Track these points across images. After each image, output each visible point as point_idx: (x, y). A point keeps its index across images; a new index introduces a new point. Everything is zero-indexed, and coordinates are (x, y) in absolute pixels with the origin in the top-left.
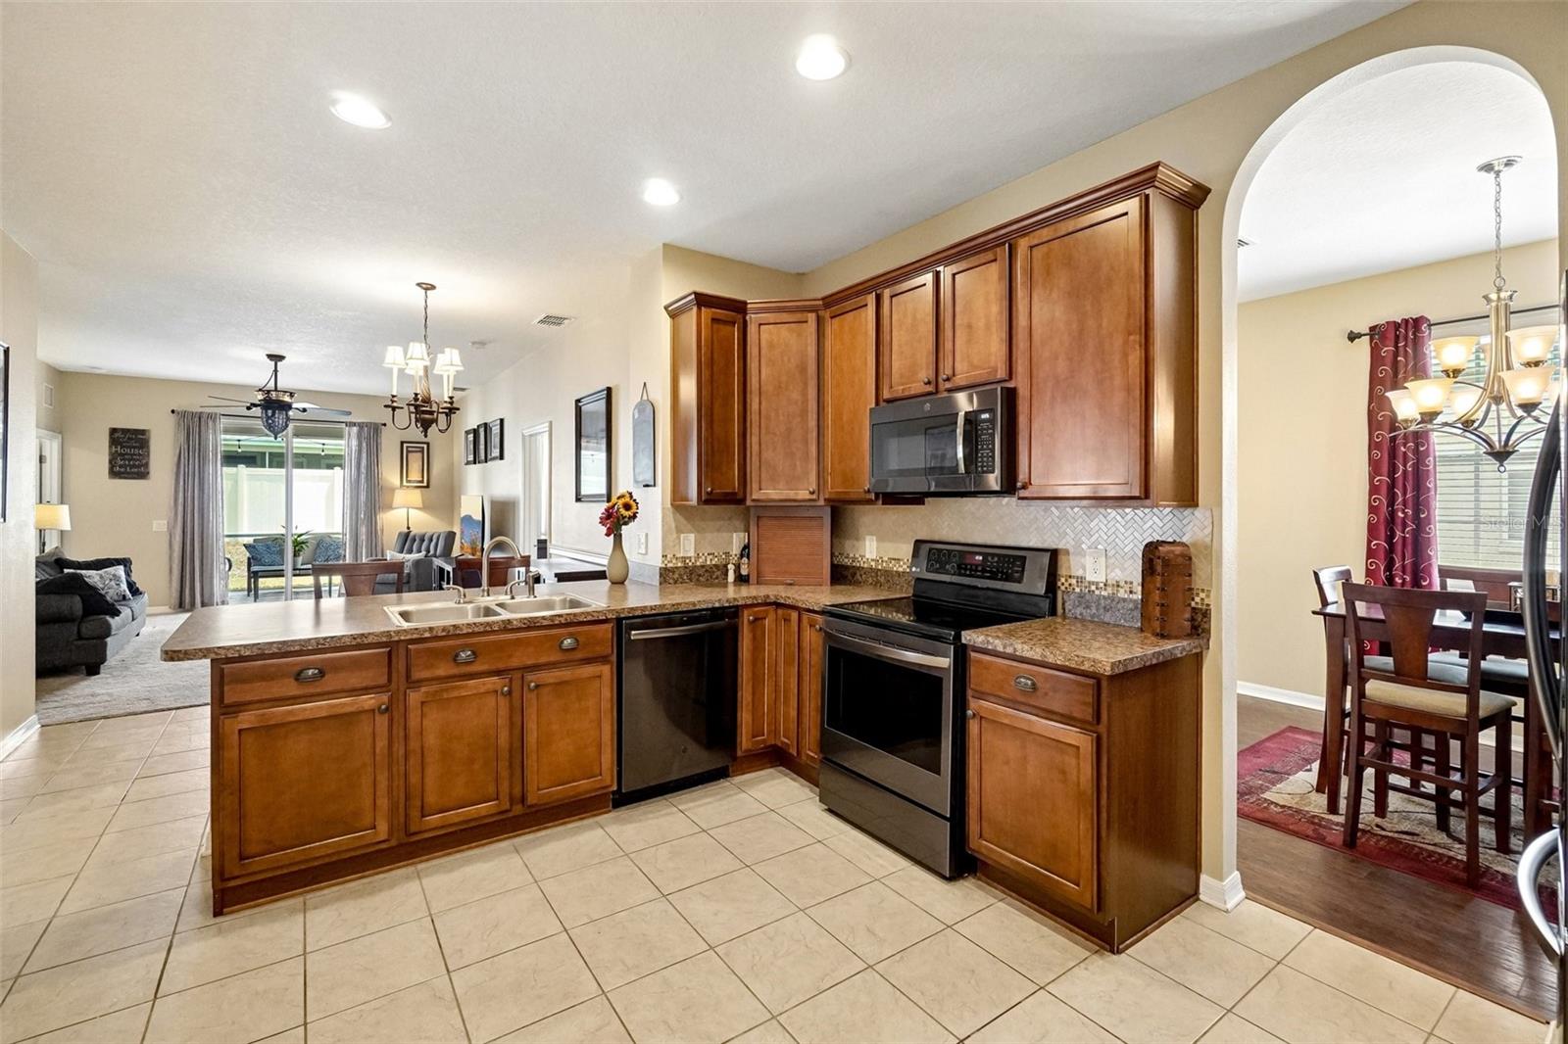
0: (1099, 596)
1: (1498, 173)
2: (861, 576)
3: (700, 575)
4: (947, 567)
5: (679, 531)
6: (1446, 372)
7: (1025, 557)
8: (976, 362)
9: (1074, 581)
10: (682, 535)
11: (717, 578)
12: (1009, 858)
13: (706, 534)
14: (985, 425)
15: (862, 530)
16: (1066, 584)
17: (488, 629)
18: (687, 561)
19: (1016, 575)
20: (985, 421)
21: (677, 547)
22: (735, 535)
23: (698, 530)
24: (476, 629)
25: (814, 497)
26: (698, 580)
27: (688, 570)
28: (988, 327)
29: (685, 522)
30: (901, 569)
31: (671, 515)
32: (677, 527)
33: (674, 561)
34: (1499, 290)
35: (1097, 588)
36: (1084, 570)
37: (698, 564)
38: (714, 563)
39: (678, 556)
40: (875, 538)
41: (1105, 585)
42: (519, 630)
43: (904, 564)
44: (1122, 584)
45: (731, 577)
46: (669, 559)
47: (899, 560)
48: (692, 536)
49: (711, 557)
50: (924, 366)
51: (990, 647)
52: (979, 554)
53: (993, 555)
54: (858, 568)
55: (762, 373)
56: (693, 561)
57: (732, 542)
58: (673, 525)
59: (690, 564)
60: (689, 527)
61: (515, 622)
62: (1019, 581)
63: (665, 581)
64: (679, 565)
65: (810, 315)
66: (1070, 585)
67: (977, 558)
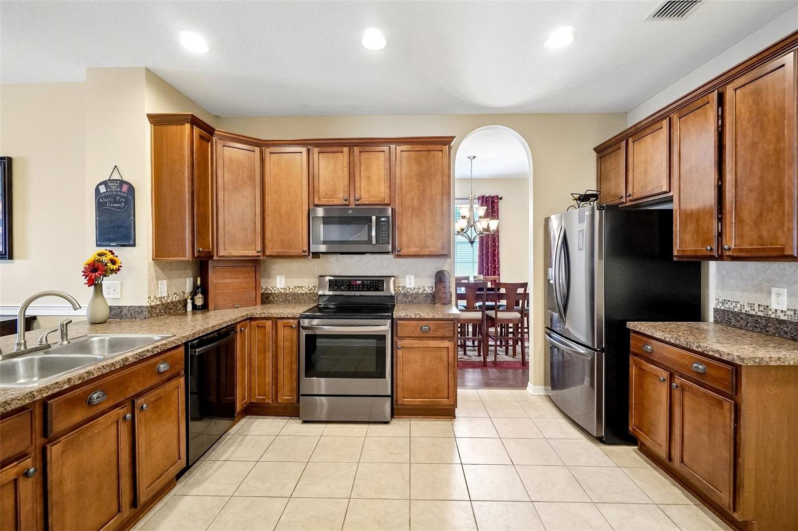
0: (412, 294)
1: (472, 160)
2: (274, 298)
3: (170, 309)
4: (342, 288)
5: (158, 279)
6: (462, 217)
7: (383, 280)
8: (372, 194)
9: (401, 289)
10: (160, 282)
11: (180, 310)
12: (417, 401)
13: (173, 280)
14: (384, 223)
15: (273, 273)
16: (398, 290)
17: (113, 369)
18: (163, 300)
19: (380, 288)
20: (383, 221)
21: (157, 290)
22: (188, 279)
23: (169, 278)
24: (105, 371)
25: (259, 254)
26: (169, 312)
27: (164, 306)
28: (379, 180)
29: (161, 272)
30: (304, 292)
31: (153, 268)
32: (156, 276)
33: (155, 301)
34: (472, 194)
35: (411, 290)
36: (406, 283)
37: (169, 301)
38: (177, 299)
39: (157, 296)
40: (284, 276)
41: (414, 289)
42: (134, 364)
43: (305, 289)
44: (421, 287)
45: (189, 307)
46: (152, 300)
47: (302, 287)
48: (165, 282)
49: (175, 295)
50: (342, 190)
51: (408, 317)
52: (359, 280)
53: (367, 280)
54: (271, 294)
55: (224, 177)
56: (166, 299)
57: (186, 285)
58: (154, 275)
59: (164, 302)
60: (163, 275)
61: (130, 359)
62: (383, 290)
63: (151, 316)
64: (158, 303)
65: (256, 148)
66: (399, 290)
67: (358, 282)
